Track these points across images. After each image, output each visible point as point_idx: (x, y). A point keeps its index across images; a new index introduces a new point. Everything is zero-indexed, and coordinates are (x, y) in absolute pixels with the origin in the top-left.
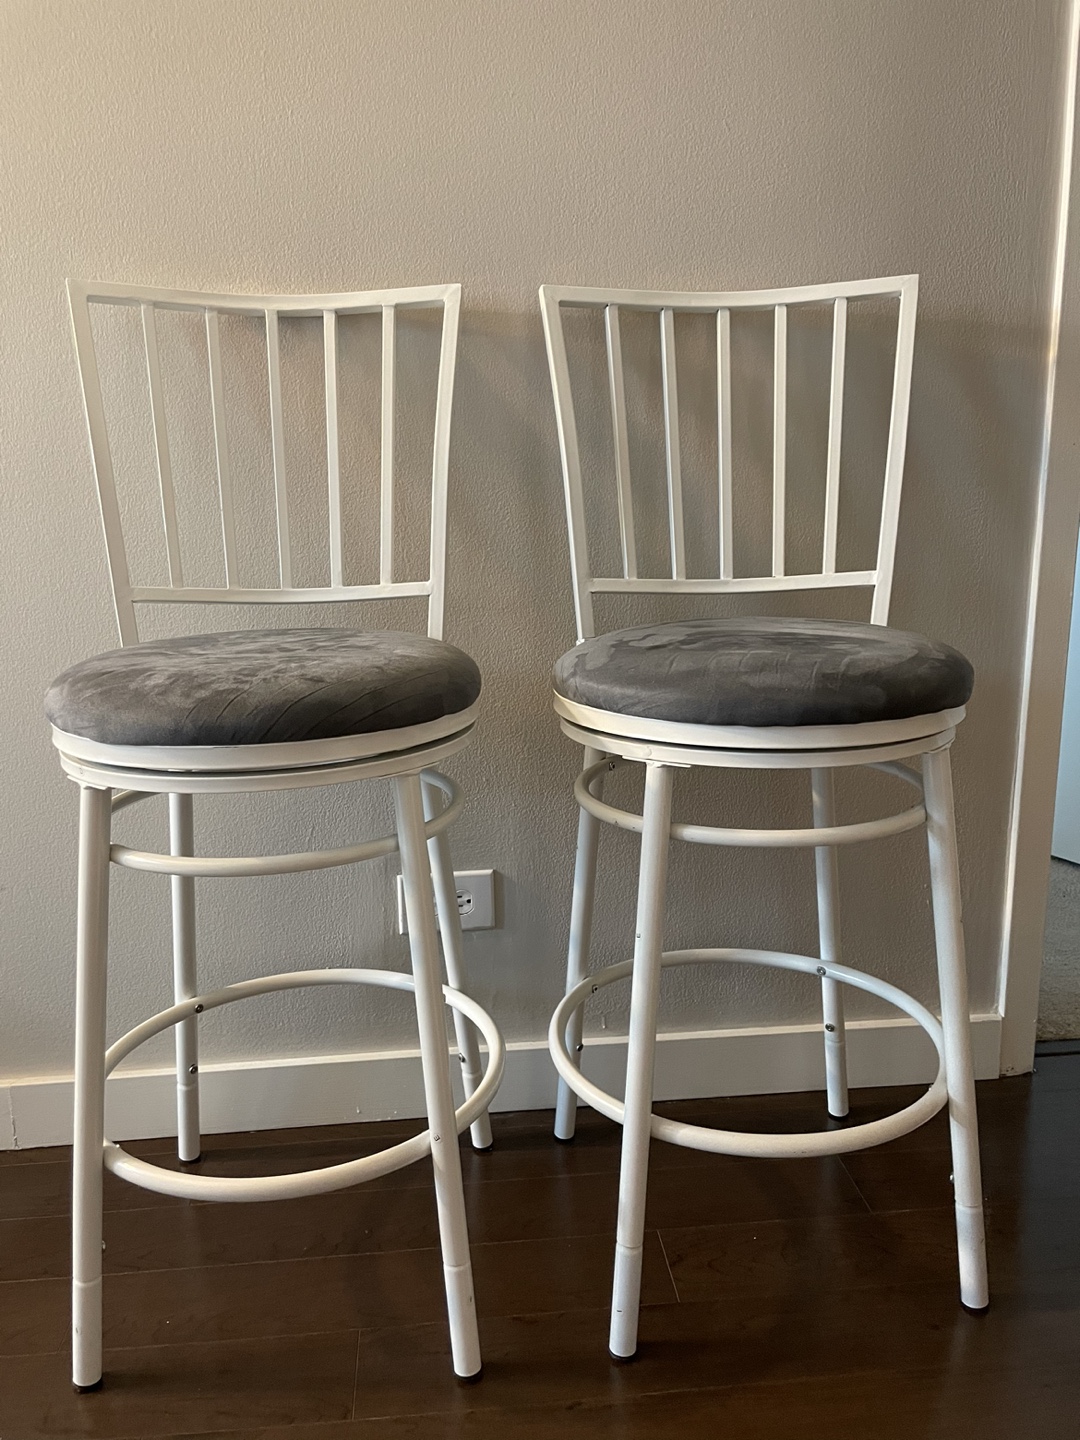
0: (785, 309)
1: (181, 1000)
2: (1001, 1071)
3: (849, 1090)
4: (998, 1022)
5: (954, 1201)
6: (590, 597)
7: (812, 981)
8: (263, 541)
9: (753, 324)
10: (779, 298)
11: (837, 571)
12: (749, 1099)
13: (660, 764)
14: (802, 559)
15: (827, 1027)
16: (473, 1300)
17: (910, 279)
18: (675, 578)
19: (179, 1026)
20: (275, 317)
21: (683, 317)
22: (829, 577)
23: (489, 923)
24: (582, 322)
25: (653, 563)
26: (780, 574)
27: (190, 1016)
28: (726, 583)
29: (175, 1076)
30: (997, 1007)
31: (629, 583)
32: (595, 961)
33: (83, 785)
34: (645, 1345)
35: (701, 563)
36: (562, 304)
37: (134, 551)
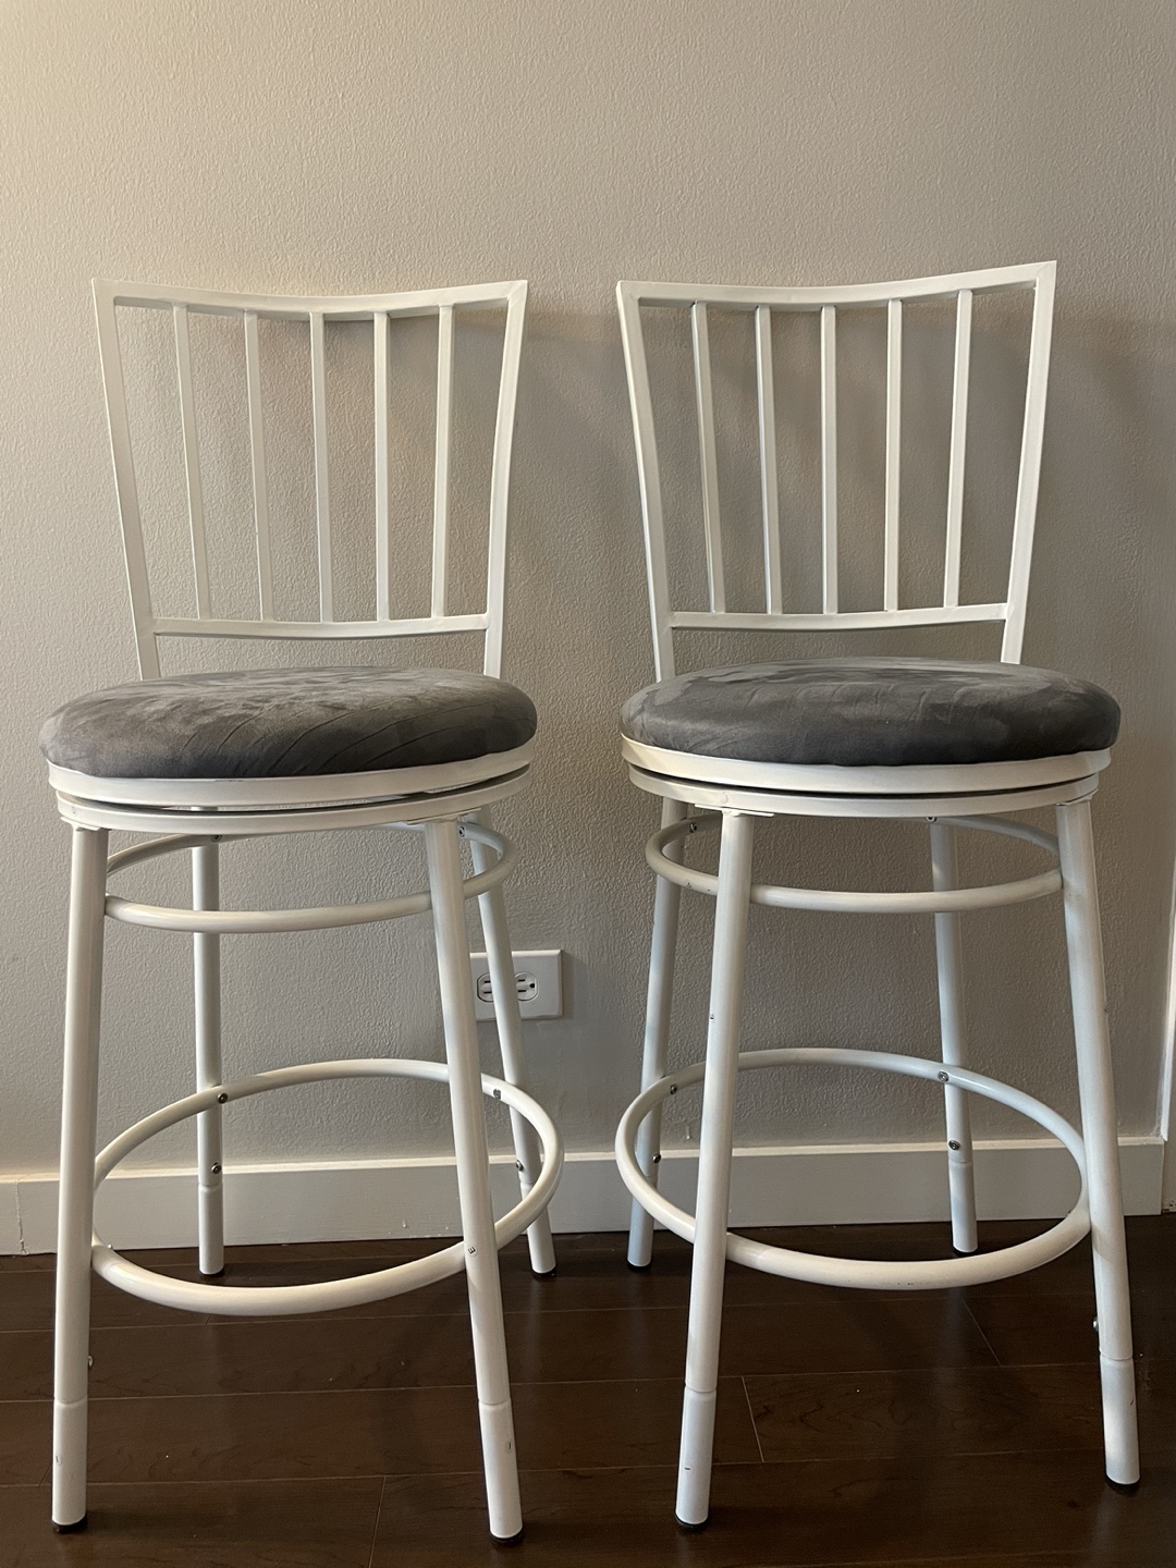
0: (899, 304)
1: (203, 1088)
2: (1162, 1205)
3: (978, 1222)
4: (1160, 1146)
5: (1099, 1353)
6: (670, 633)
7: (934, 1088)
8: (306, 573)
9: (861, 322)
10: (892, 292)
11: (960, 605)
12: (859, 1228)
13: (737, 813)
15: (951, 1144)
16: (513, 1447)
17: (1046, 266)
18: (769, 612)
19: (200, 1116)
20: (321, 322)
21: (780, 315)
22: (951, 611)
23: (555, 1011)
24: (664, 321)
25: (744, 596)
26: (893, 608)
27: (214, 1105)
28: (829, 618)
29: (197, 1176)
30: (1159, 1129)
31: (715, 617)
32: (679, 1060)
33: (75, 826)
34: (718, 1511)
35: (801, 596)
36: (642, 302)
37: (163, 582)
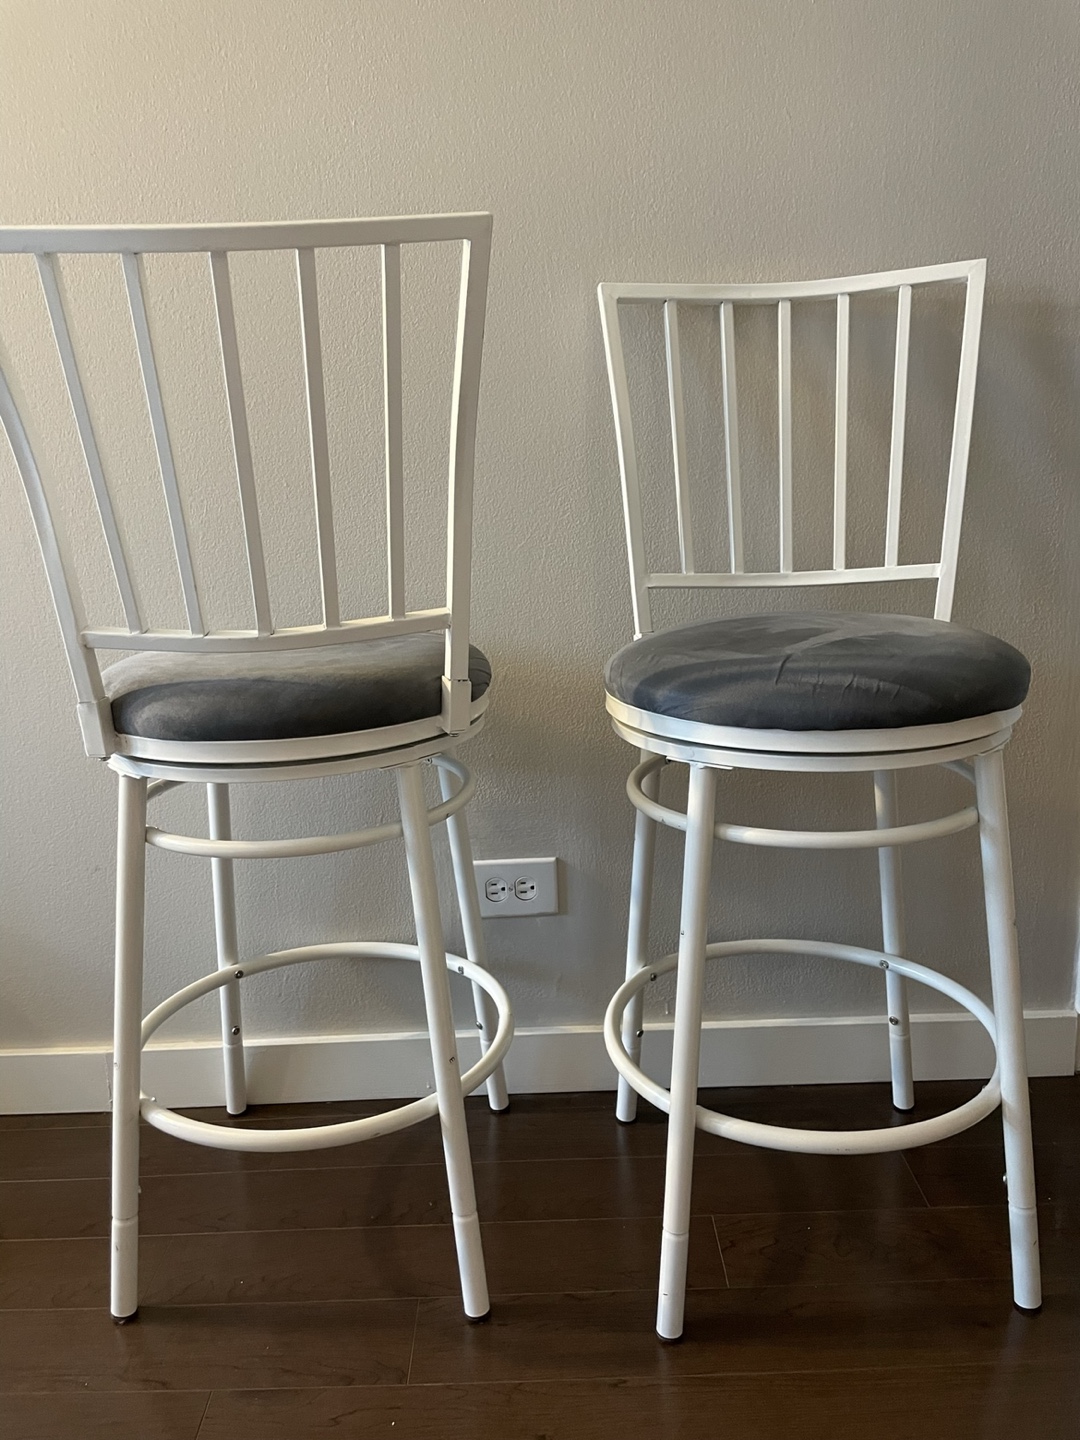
0: (847, 298)
1: (224, 966)
2: (1076, 1067)
3: (915, 1082)
4: (1073, 1018)
5: (1007, 1202)
6: (647, 592)
7: (877, 974)
9: (813, 314)
10: (841, 287)
11: (899, 565)
12: (813, 1088)
13: (703, 766)
14: (865, 552)
15: (891, 1020)
17: (976, 265)
18: (733, 572)
19: (222, 990)
21: (742, 309)
22: (891, 571)
23: (552, 908)
24: (638, 314)
25: (709, 556)
26: (841, 567)
27: (232, 981)
28: (786, 577)
30: (1073, 1003)
31: (686, 578)
32: (658, 948)
33: (121, 773)
35: (760, 557)
36: (620, 301)
